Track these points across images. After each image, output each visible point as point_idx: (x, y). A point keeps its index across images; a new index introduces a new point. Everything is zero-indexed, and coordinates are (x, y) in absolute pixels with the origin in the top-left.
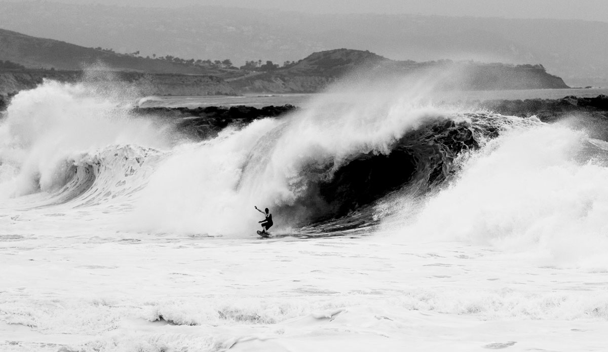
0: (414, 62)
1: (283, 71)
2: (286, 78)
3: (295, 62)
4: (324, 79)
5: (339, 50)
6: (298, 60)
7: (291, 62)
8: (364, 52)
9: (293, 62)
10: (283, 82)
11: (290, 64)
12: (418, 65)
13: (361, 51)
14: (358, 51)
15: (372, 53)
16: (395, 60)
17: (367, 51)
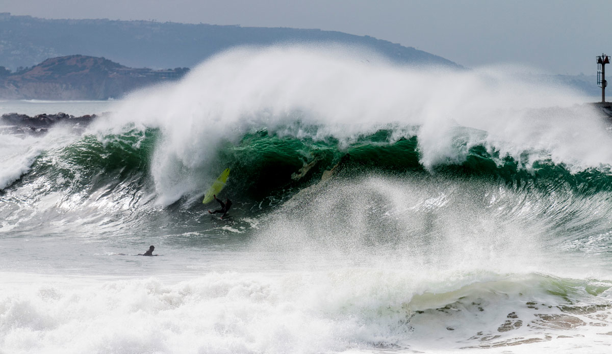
0: (151, 70)
1: (16, 76)
2: (19, 84)
3: (29, 68)
4: (58, 85)
5: (73, 56)
6: (32, 65)
7: (25, 68)
8: (100, 59)
9: (27, 67)
10: (16, 88)
11: (23, 69)
12: (155, 72)
13: (96, 58)
14: (94, 58)
15: (107, 60)
16: (131, 68)
17: (103, 58)
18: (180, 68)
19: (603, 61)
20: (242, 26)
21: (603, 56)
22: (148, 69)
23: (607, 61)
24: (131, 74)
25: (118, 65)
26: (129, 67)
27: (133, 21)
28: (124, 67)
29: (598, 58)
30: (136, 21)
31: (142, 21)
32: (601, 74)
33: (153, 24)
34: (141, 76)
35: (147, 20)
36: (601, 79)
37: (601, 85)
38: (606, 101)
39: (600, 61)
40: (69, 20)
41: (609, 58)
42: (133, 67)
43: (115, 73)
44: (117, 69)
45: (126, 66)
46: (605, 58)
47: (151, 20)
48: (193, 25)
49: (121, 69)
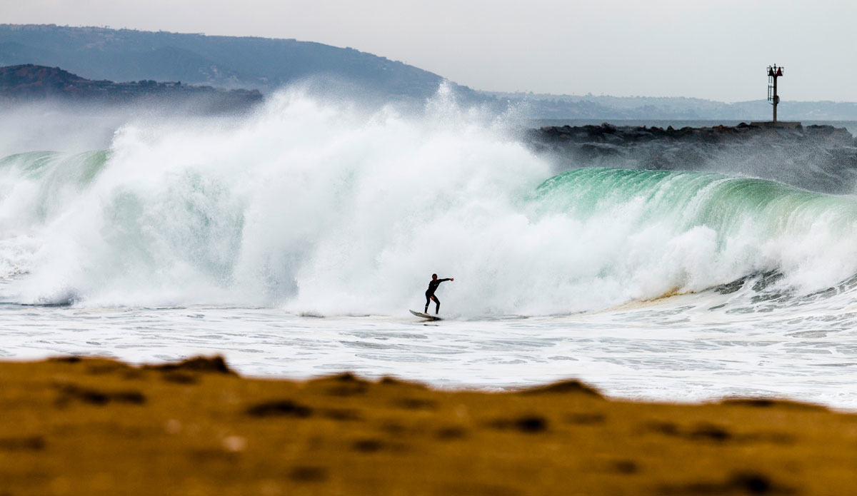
0: (112, 82)
5: (24, 66)
8: (54, 69)
12: (116, 85)
13: (50, 68)
14: (47, 68)
15: (63, 71)
16: (89, 80)
17: (58, 69)
18: (145, 81)
19: (775, 74)
20: (207, 35)
21: (775, 68)
22: (110, 82)
23: (780, 73)
24: (90, 86)
25: (75, 77)
26: (88, 78)
27: (83, 27)
28: (82, 78)
29: (769, 70)
30: (87, 27)
31: (93, 27)
32: (773, 89)
33: (107, 31)
34: (100, 89)
35: (100, 26)
36: (773, 95)
37: (772, 102)
38: (778, 119)
39: (771, 73)
40: (11, 25)
41: (782, 70)
42: (91, 80)
43: (71, 86)
44: (74, 81)
45: (84, 78)
46: (777, 70)
47: (104, 27)
48: (151, 33)
49: (78, 81)
